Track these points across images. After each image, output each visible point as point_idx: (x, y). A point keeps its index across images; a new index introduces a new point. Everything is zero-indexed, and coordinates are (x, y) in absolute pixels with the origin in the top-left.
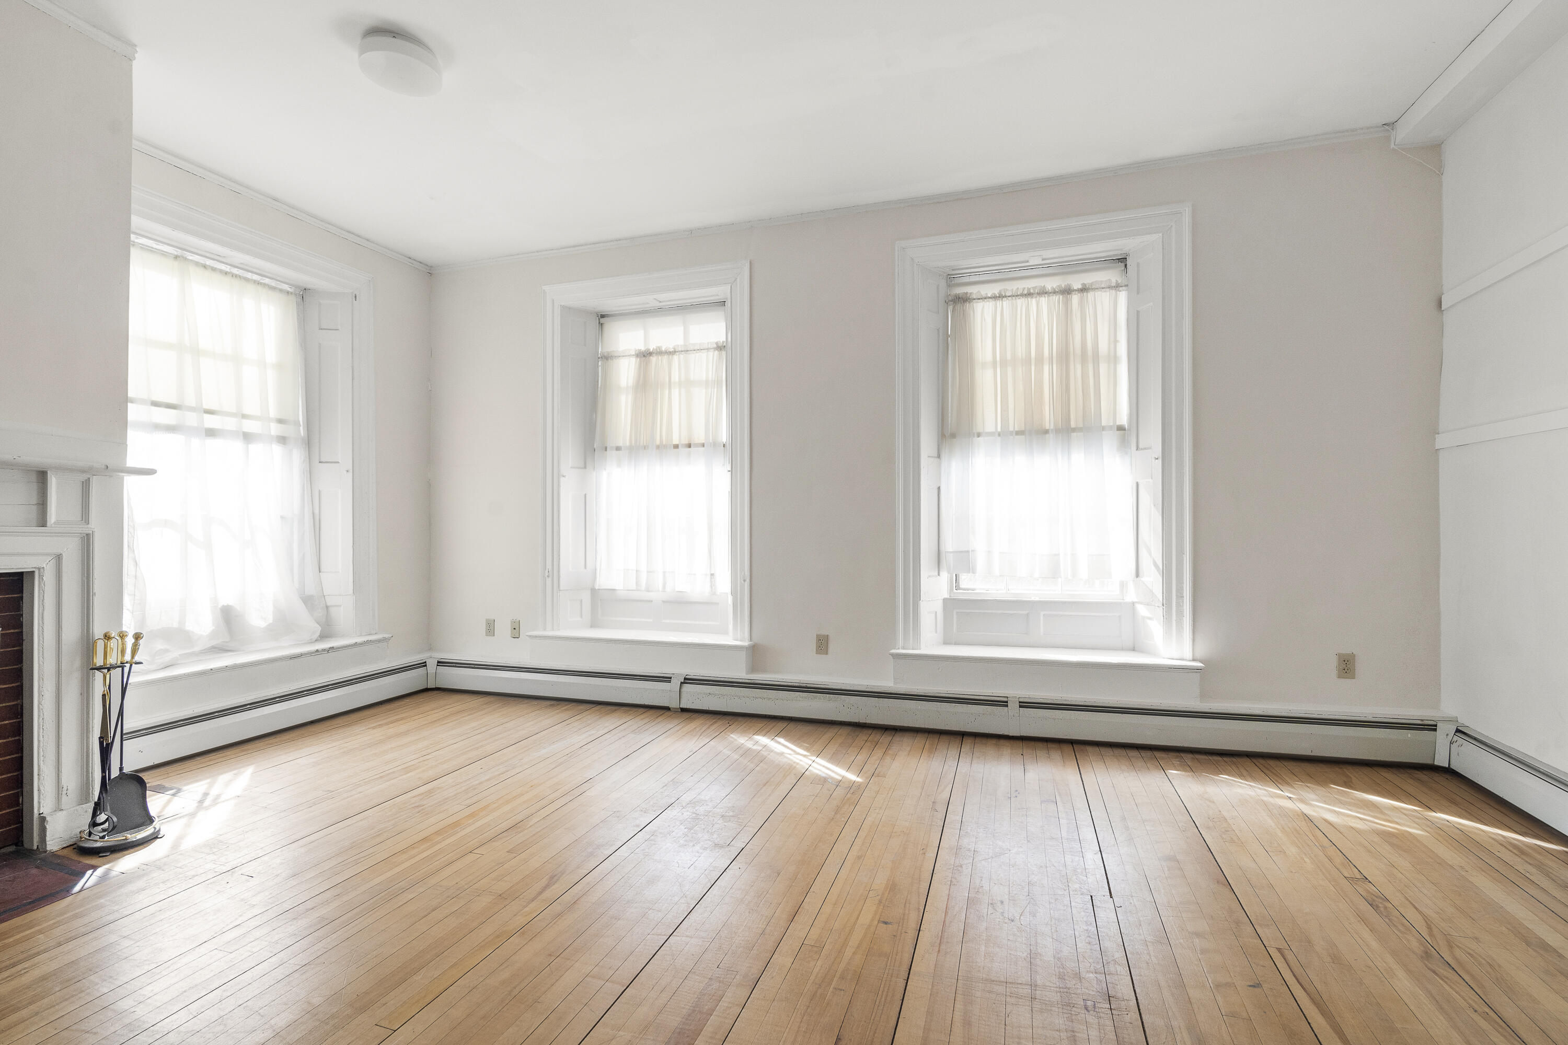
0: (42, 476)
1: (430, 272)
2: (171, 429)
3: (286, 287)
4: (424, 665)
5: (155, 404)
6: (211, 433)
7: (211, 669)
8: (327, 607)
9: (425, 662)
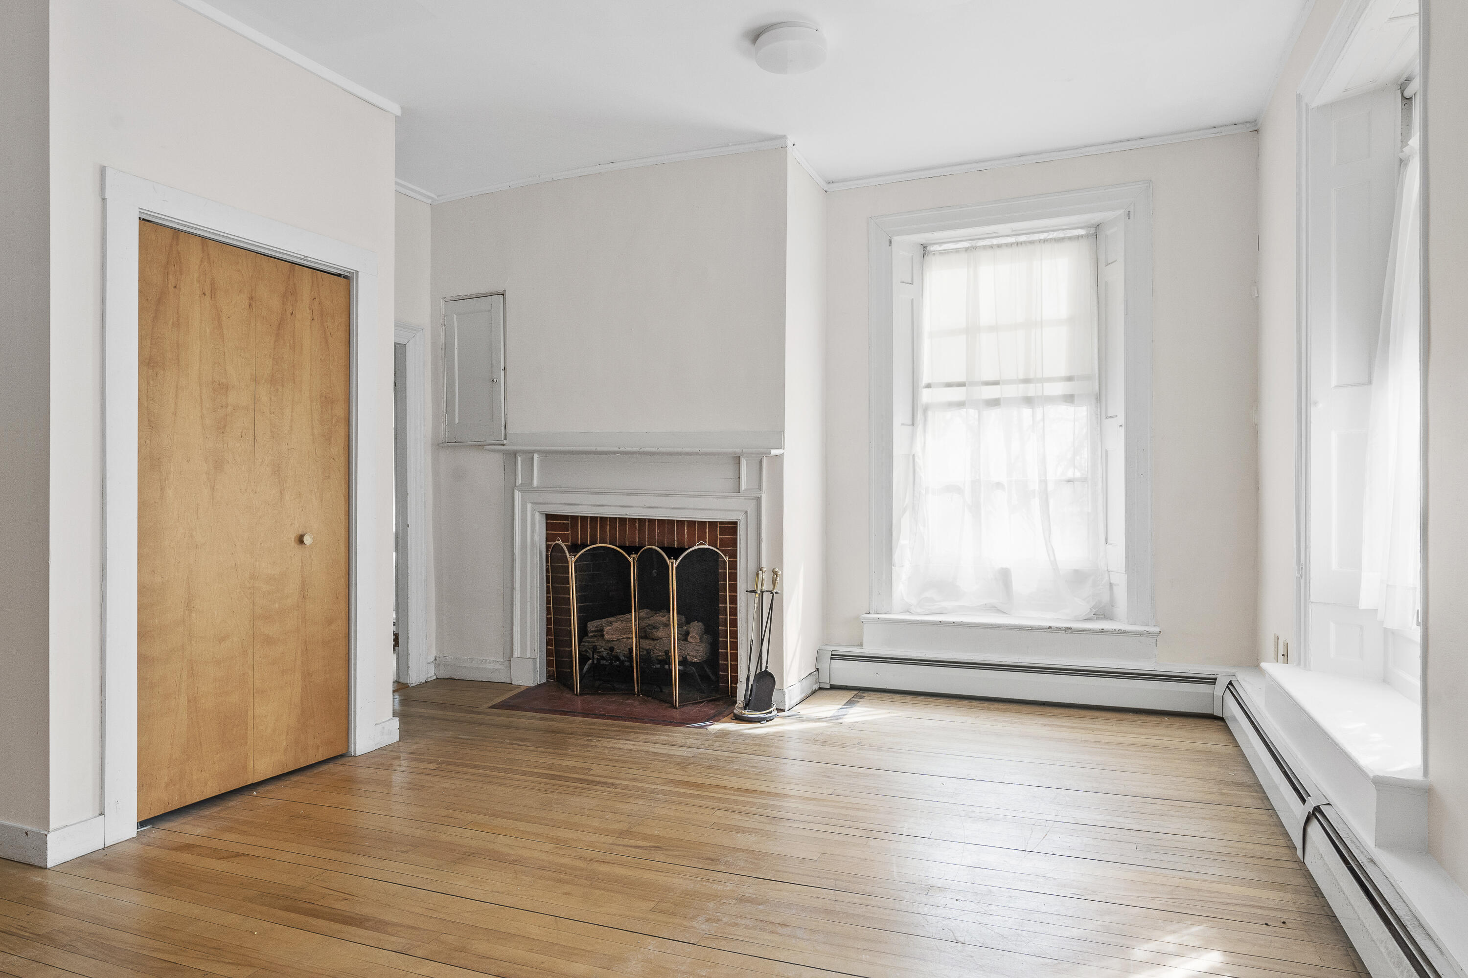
0: (737, 459)
1: (1256, 129)
2: (961, 404)
3: (1082, 232)
4: (1212, 681)
5: (949, 385)
6: (995, 403)
7: (940, 622)
8: (1111, 585)
9: (1216, 679)
